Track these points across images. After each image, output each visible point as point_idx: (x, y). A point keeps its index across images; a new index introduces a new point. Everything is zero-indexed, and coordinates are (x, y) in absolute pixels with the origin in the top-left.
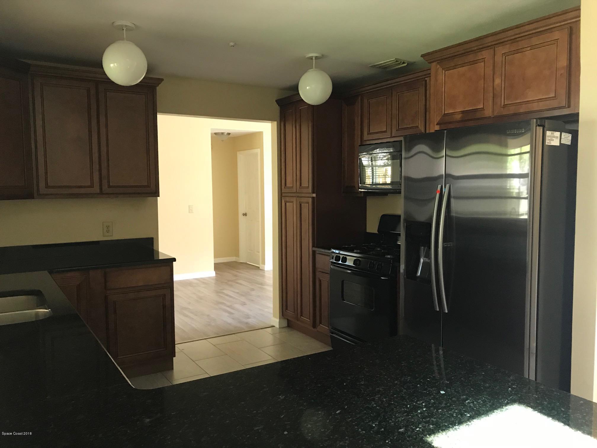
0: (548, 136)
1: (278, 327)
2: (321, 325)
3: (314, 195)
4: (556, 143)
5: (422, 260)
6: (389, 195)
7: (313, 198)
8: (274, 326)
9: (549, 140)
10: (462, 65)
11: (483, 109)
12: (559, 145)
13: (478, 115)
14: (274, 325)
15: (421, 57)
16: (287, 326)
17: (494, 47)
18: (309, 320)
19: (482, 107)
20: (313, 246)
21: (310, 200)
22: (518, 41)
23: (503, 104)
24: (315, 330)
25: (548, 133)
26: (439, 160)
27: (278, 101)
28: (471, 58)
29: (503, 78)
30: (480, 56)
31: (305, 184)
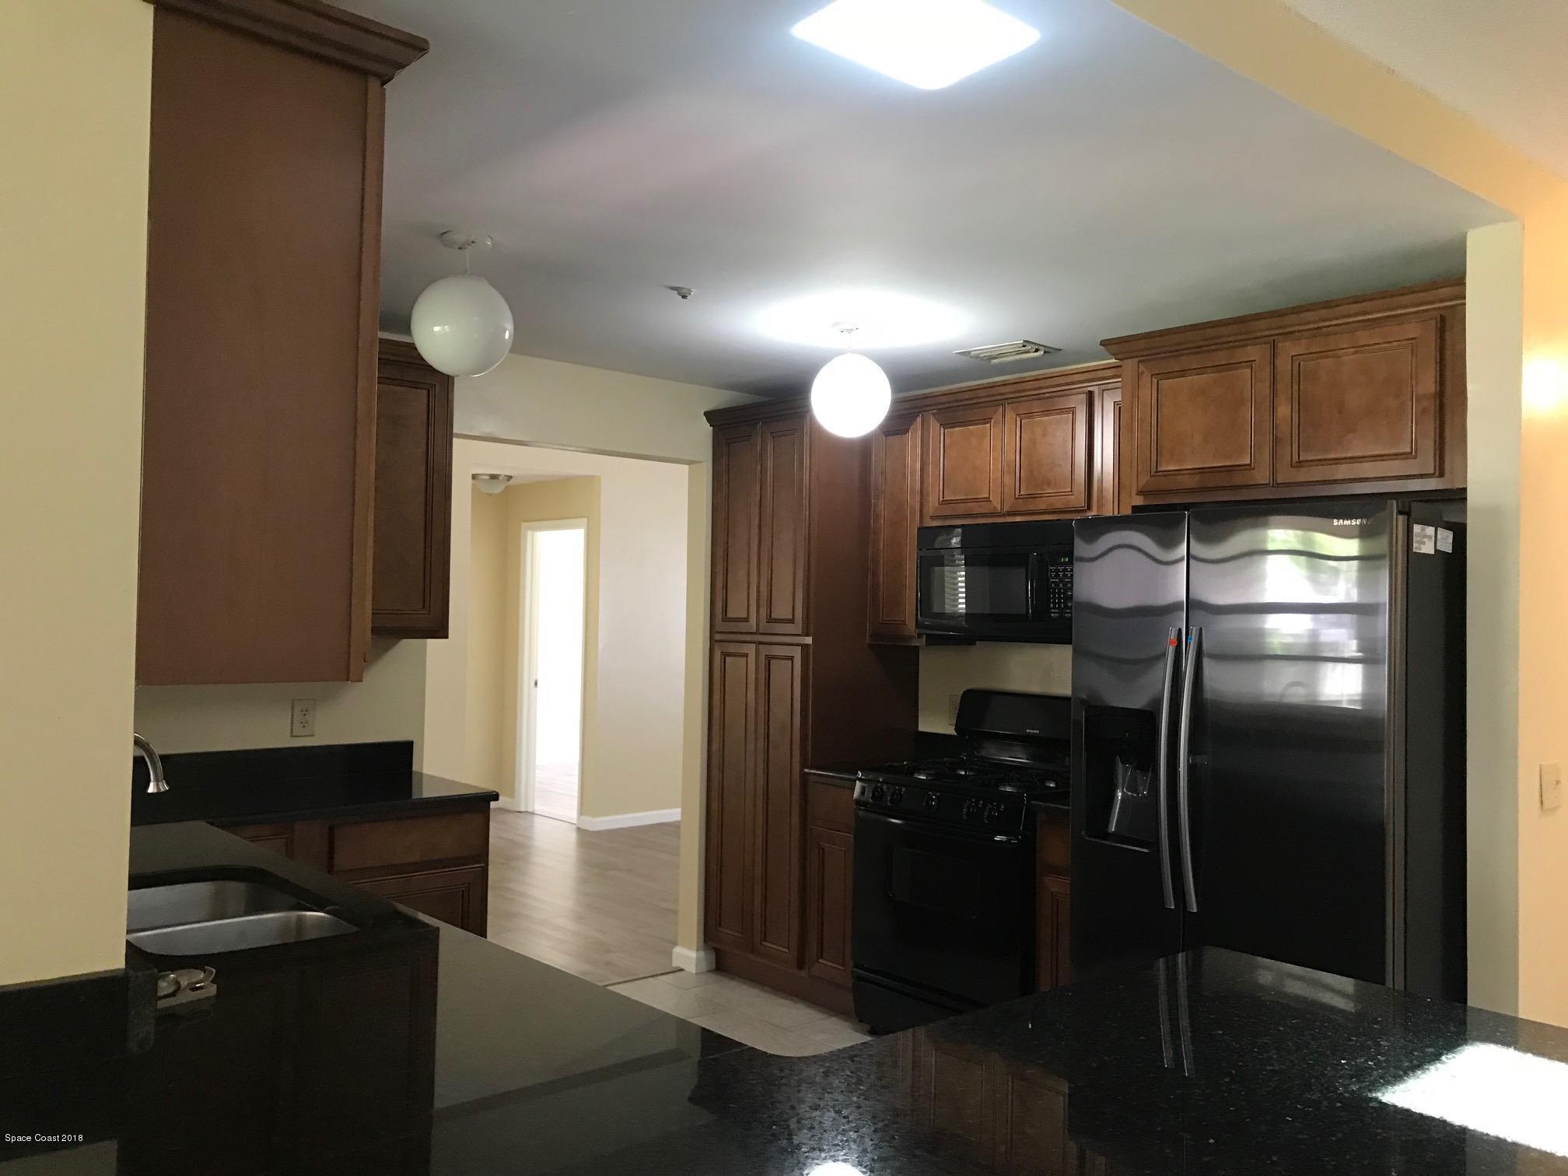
0: (1418, 536)
1: (694, 972)
2: (821, 961)
3: (809, 640)
4: (1428, 548)
5: (1120, 794)
6: (977, 642)
7: (805, 647)
8: (682, 970)
9: (1418, 542)
10: (1201, 370)
11: (1249, 467)
12: (1432, 552)
13: (1239, 479)
14: (682, 967)
15: (1101, 344)
16: (714, 967)
17: (1274, 341)
18: (786, 950)
19: (1248, 462)
20: (803, 765)
21: (797, 653)
22: (1327, 335)
23: (1297, 460)
24: (804, 973)
25: (1417, 528)
26: (1172, 567)
27: (710, 416)
28: (1221, 357)
29: (1296, 405)
30: (1242, 355)
31: (781, 610)
